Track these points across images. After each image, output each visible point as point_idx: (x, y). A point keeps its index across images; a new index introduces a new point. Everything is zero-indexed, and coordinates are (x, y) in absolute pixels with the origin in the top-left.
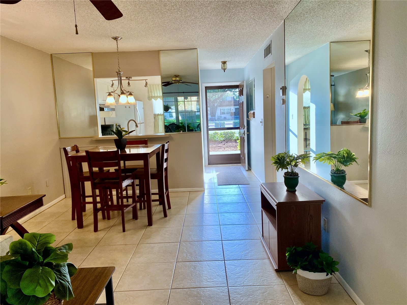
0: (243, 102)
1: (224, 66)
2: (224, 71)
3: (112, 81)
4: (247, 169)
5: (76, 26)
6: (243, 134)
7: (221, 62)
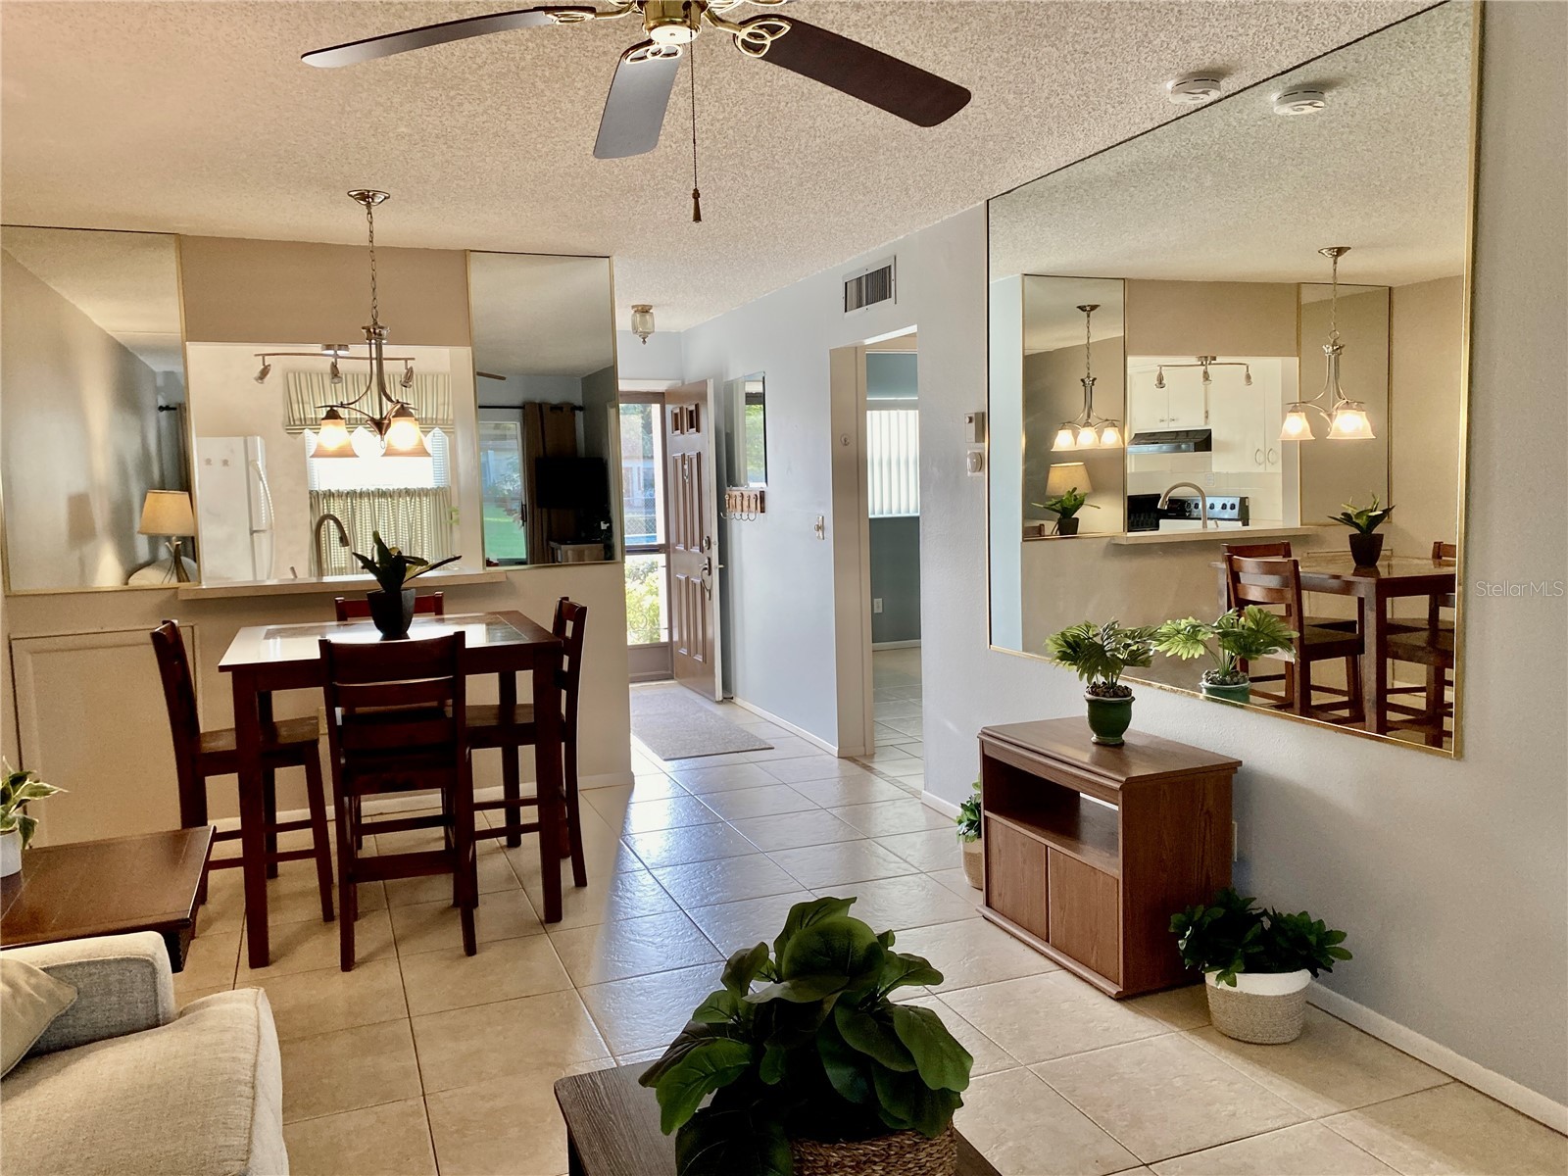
0: (699, 455)
1: (644, 323)
2: (644, 342)
3: (264, 355)
4: (719, 694)
5: (696, 195)
6: (706, 569)
7: (633, 307)
